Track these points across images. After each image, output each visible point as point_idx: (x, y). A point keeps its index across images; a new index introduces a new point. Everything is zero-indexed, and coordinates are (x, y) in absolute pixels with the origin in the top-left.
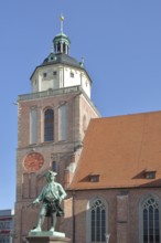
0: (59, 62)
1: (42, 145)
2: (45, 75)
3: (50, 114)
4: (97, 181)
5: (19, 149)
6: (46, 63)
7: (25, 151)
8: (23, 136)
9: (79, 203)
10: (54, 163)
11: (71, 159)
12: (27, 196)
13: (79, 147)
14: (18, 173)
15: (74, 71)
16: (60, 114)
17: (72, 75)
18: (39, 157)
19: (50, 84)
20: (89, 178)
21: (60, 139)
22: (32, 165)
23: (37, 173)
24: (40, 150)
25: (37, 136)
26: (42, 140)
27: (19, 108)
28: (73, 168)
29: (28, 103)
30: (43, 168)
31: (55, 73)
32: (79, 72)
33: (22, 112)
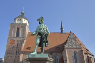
0: (22, 17)
1: (15, 38)
2: (18, 19)
3: (18, 29)
4: (30, 49)
5: (9, 38)
6: (19, 17)
7: (10, 39)
8: (10, 35)
10: (18, 43)
11: (23, 42)
13: (25, 39)
14: (7, 45)
15: (25, 20)
16: (21, 30)
17: (25, 21)
18: (14, 41)
19: (19, 22)
20: (28, 48)
21: (20, 36)
22: (11, 43)
23: (13, 46)
24: (14, 39)
25: (14, 35)
26: (15, 36)
27: (10, 27)
28: (23, 45)
29: (13, 26)
30: (15, 44)
31: (21, 19)
32: (26, 20)
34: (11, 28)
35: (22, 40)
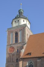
1: (14, 44)
2: (15, 22)
3: (17, 34)
4: (31, 55)
5: (7, 46)
7: (9, 46)
8: (8, 42)
9: (24, 63)
10: (18, 50)
12: (9, 61)
13: (25, 44)
14: (7, 54)
15: (24, 20)
16: (20, 34)
17: (24, 21)
18: (13, 48)
19: (17, 24)
21: (19, 42)
22: (11, 51)
23: (13, 53)
24: (13, 46)
26: (14, 42)
27: (7, 33)
28: (23, 51)
29: (10, 31)
30: (14, 51)
31: (18, 21)
32: (26, 20)
33: (8, 34)
34: (9, 34)
35: (21, 45)
